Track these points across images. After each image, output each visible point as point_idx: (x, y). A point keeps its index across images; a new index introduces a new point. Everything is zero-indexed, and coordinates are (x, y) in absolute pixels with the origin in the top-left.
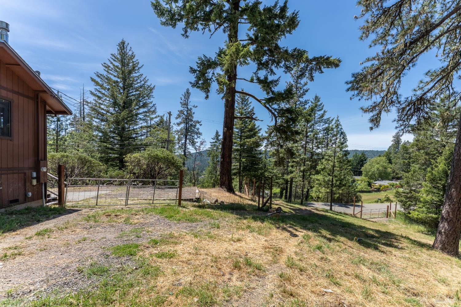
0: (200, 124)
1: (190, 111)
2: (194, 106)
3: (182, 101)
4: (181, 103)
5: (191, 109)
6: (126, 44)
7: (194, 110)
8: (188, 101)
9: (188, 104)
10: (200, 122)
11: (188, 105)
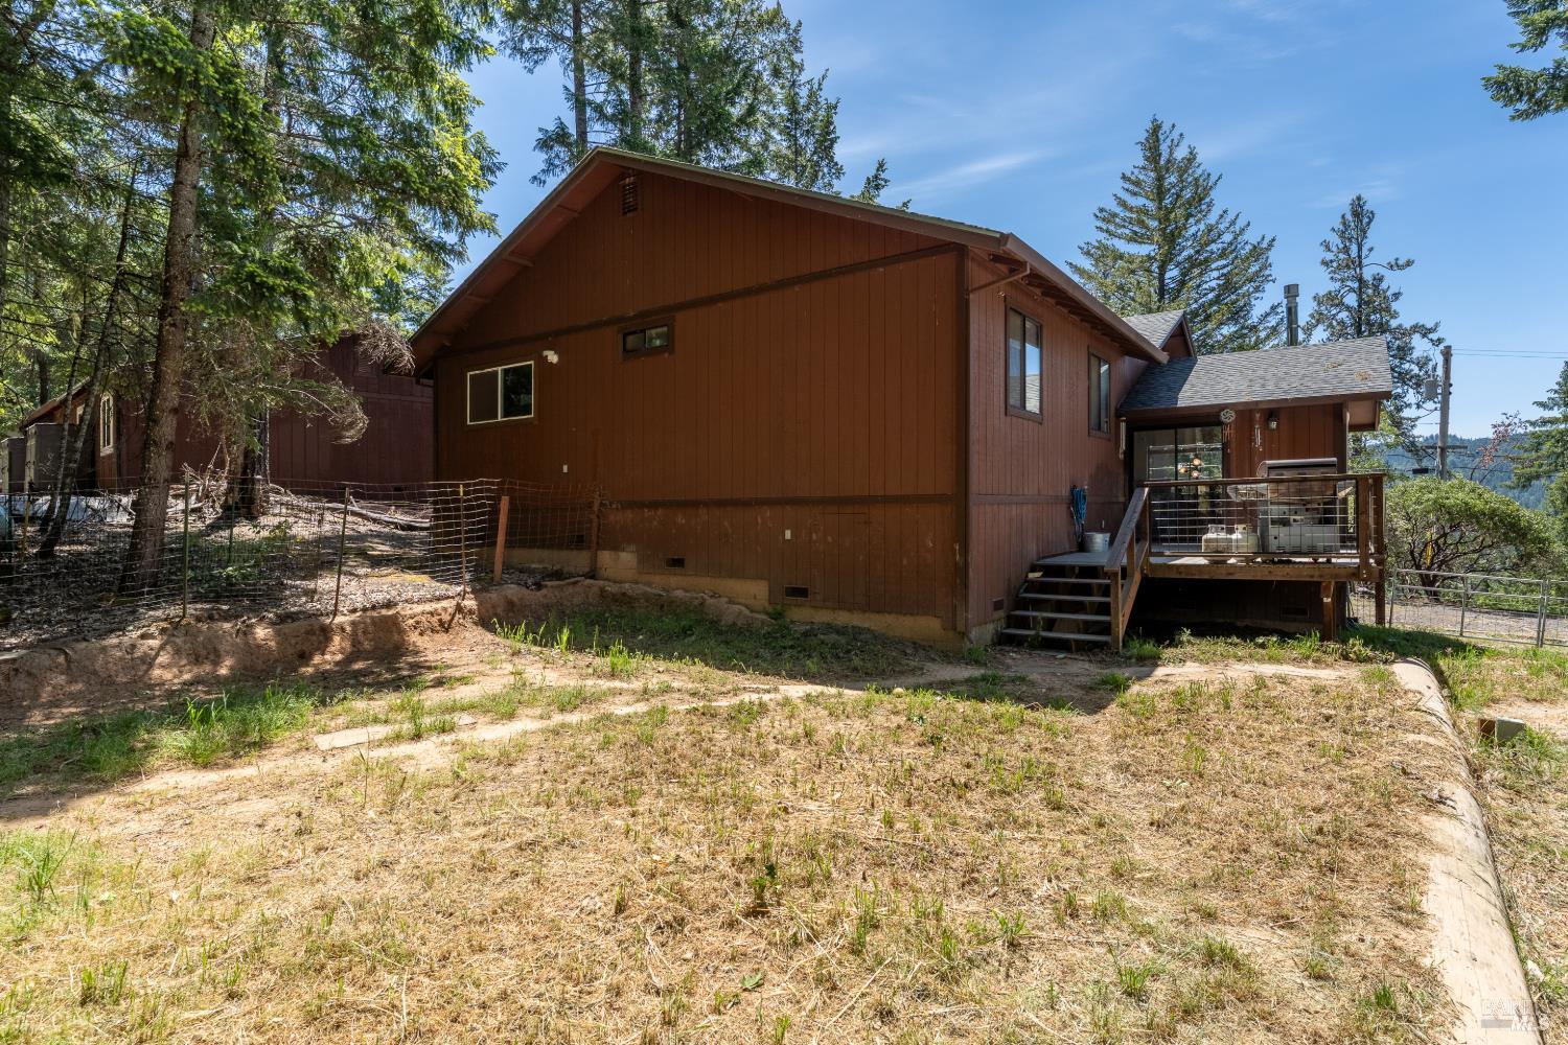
0: (1434, 336)
1: (1376, 287)
2: (1395, 266)
3: (1329, 256)
4: (1325, 263)
5: (1379, 279)
6: (1166, 127)
7: (1392, 281)
8: (1360, 249)
9: (1365, 262)
10: (1431, 331)
11: (1360, 265)
